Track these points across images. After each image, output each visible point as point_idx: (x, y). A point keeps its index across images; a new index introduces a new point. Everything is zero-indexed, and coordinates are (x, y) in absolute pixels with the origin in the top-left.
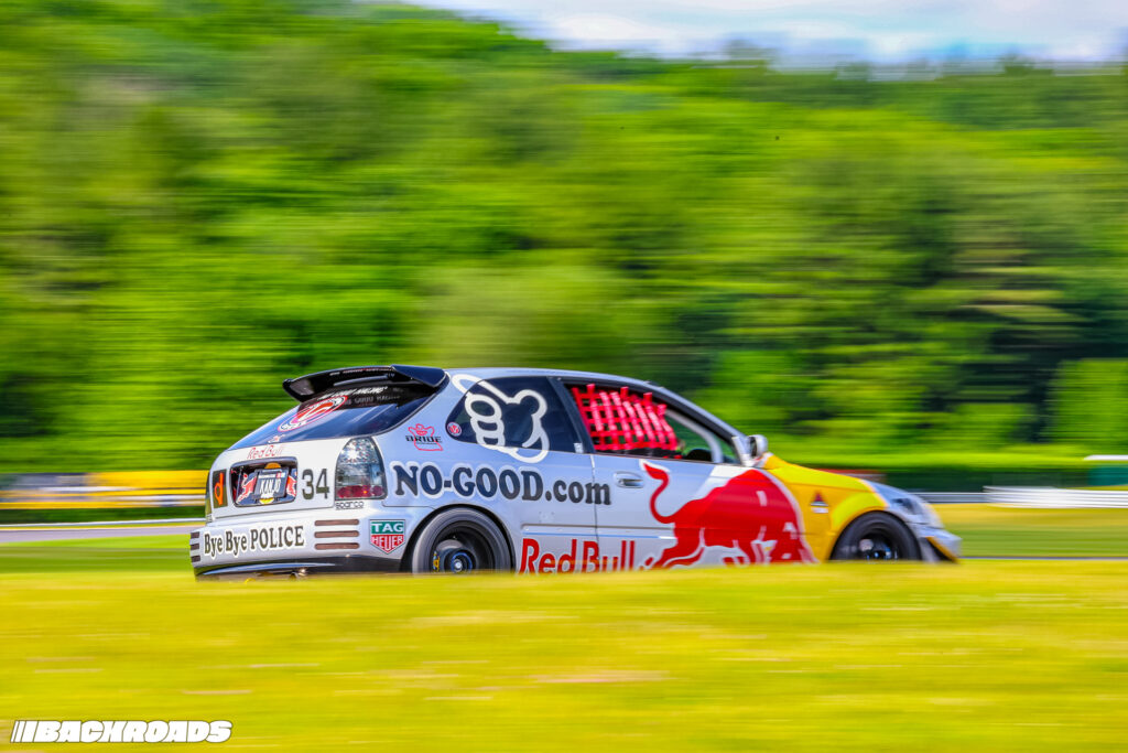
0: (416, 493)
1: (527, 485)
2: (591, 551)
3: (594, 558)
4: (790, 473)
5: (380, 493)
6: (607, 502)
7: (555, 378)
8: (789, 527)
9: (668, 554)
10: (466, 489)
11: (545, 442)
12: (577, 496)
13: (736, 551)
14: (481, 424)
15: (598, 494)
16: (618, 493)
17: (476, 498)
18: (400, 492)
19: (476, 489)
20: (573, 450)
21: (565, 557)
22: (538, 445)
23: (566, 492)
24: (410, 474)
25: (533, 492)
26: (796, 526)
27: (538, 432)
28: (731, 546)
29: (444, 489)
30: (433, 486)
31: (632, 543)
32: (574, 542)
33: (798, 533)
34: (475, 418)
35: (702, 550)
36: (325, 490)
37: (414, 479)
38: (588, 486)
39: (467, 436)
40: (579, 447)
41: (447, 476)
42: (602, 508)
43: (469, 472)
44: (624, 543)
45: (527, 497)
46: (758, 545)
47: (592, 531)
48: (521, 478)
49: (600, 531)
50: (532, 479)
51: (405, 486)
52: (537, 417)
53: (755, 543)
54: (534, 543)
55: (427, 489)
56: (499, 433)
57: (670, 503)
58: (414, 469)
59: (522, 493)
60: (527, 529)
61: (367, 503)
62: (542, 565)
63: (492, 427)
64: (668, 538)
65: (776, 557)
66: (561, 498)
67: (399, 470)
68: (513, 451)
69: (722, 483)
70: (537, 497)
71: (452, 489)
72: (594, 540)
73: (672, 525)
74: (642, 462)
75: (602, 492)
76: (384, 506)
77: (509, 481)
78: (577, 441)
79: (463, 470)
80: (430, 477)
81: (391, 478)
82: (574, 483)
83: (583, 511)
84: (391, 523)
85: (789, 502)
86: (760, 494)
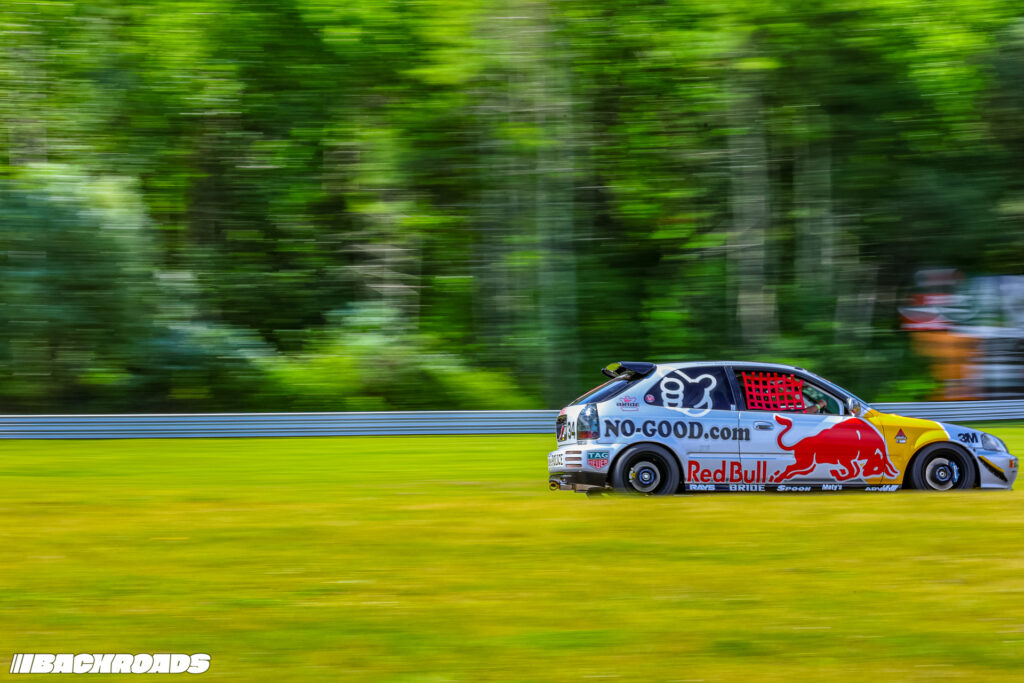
0: (617, 435)
1: (694, 429)
2: (736, 468)
3: (738, 472)
4: (882, 418)
5: (596, 435)
6: (748, 439)
7: (729, 367)
8: (878, 451)
9: (790, 468)
10: (650, 433)
11: (710, 404)
12: (726, 435)
13: (839, 467)
14: (669, 396)
15: (742, 434)
16: (755, 434)
17: (657, 438)
18: (607, 435)
19: (657, 433)
20: (729, 409)
21: (718, 471)
22: (705, 407)
23: (719, 433)
24: (615, 424)
25: (696, 433)
26: (883, 450)
27: (707, 398)
28: (836, 463)
29: (635, 433)
30: (629, 431)
31: (765, 463)
32: (724, 463)
33: (885, 455)
34: (665, 391)
35: (815, 466)
36: (573, 434)
37: (617, 428)
38: (735, 430)
39: (658, 401)
40: (733, 407)
41: (638, 425)
42: (743, 442)
43: (653, 423)
44: (759, 463)
45: (692, 436)
46: (855, 463)
47: (737, 456)
48: (688, 426)
49: (742, 456)
50: (696, 427)
51: (610, 431)
52: (707, 391)
53: (852, 462)
54: (697, 464)
55: (625, 434)
56: (679, 401)
57: (792, 438)
58: (617, 422)
60: (692, 455)
61: (589, 441)
62: (702, 475)
63: (676, 396)
64: (791, 459)
65: (868, 471)
66: (715, 437)
67: (608, 422)
68: (686, 411)
70: (698, 437)
71: (642, 433)
72: (738, 461)
73: (793, 452)
74: (775, 414)
75: (744, 433)
76: (598, 443)
77: (680, 427)
78: (733, 403)
79: (649, 422)
80: (627, 426)
81: (603, 427)
82: (725, 429)
83: (731, 444)
84: (601, 453)
85: (879, 437)
86: (858, 432)
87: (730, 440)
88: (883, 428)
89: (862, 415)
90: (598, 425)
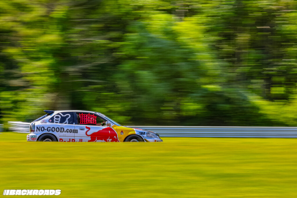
1: (61, 130)
2: (73, 141)
4: (117, 128)
5: (34, 131)
6: (77, 132)
7: (75, 112)
9: (89, 141)
10: (49, 130)
12: (71, 131)
15: (75, 131)
16: (79, 131)
17: (51, 132)
18: (37, 131)
19: (51, 130)
20: (73, 124)
22: (66, 123)
23: (69, 131)
24: (39, 128)
25: (62, 131)
28: (103, 140)
30: (43, 130)
31: (82, 140)
32: (70, 139)
33: (117, 138)
35: (96, 141)
37: (40, 129)
38: (73, 130)
39: (53, 122)
41: (46, 128)
42: (76, 134)
43: (50, 128)
44: (80, 139)
45: (61, 132)
46: (108, 140)
47: (74, 137)
48: (60, 129)
49: (75, 137)
50: (62, 129)
51: (38, 130)
52: (67, 119)
53: (107, 140)
54: (62, 139)
55: (42, 131)
56: (59, 121)
57: (90, 133)
59: (60, 131)
60: (61, 137)
61: (32, 133)
66: (68, 132)
68: (60, 124)
69: (101, 129)
70: (63, 132)
71: (46, 130)
72: (74, 139)
73: (90, 136)
74: (85, 126)
75: (76, 131)
76: (34, 133)
77: (58, 129)
78: (74, 122)
79: (49, 127)
80: (43, 129)
81: (36, 129)
82: (70, 130)
83: (72, 134)
84: (34, 136)
85: (116, 133)
86: (109, 131)
87: (72, 133)
88: (117, 130)
89: (111, 126)
90: (34, 128)
